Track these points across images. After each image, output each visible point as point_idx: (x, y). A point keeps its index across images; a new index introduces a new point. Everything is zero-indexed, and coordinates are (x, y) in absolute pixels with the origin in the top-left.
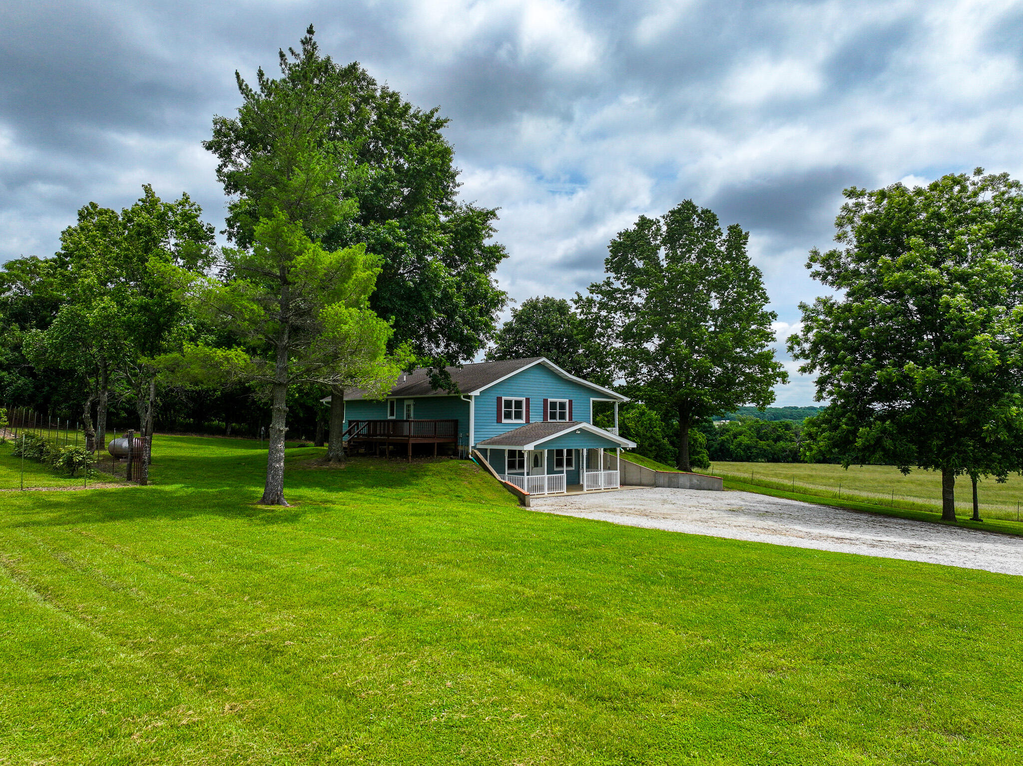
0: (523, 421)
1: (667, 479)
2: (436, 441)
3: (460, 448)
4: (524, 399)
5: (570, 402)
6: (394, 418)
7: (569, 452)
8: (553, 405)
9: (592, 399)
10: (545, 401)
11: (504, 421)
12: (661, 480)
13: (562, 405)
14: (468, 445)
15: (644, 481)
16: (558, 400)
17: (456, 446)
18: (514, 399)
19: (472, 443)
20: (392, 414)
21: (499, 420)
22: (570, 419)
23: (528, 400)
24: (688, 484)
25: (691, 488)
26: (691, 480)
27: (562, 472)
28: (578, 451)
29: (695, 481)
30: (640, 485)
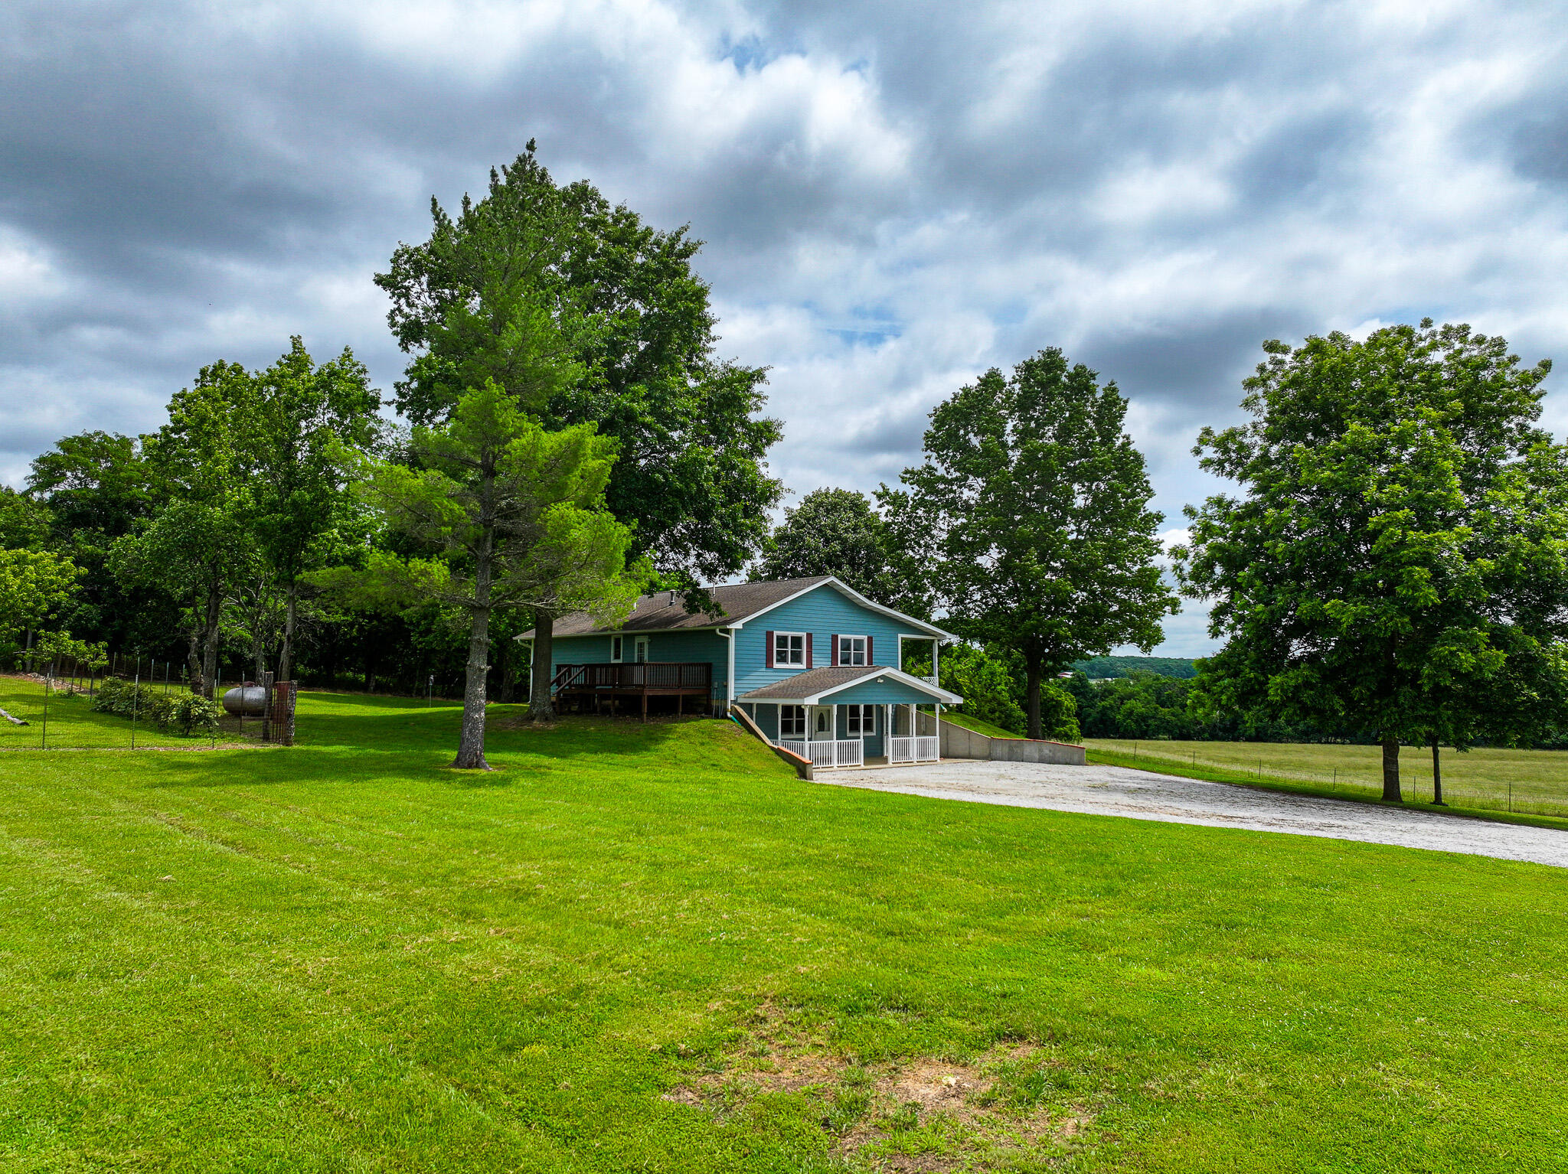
0: (803, 666)
1: (1006, 749)
2: (682, 693)
3: (714, 703)
4: (804, 635)
5: (870, 639)
6: (620, 661)
7: (868, 709)
8: (846, 644)
9: (900, 636)
10: (835, 638)
11: (776, 665)
12: (999, 750)
13: (859, 644)
14: (725, 698)
15: (974, 752)
16: (852, 637)
17: (709, 700)
18: (790, 634)
19: (731, 696)
20: (617, 657)
21: (769, 664)
22: (870, 662)
23: (809, 636)
24: (1037, 756)
25: (1041, 761)
26: (1041, 750)
27: (859, 738)
28: (880, 709)
29: (1046, 751)
30: (969, 757)
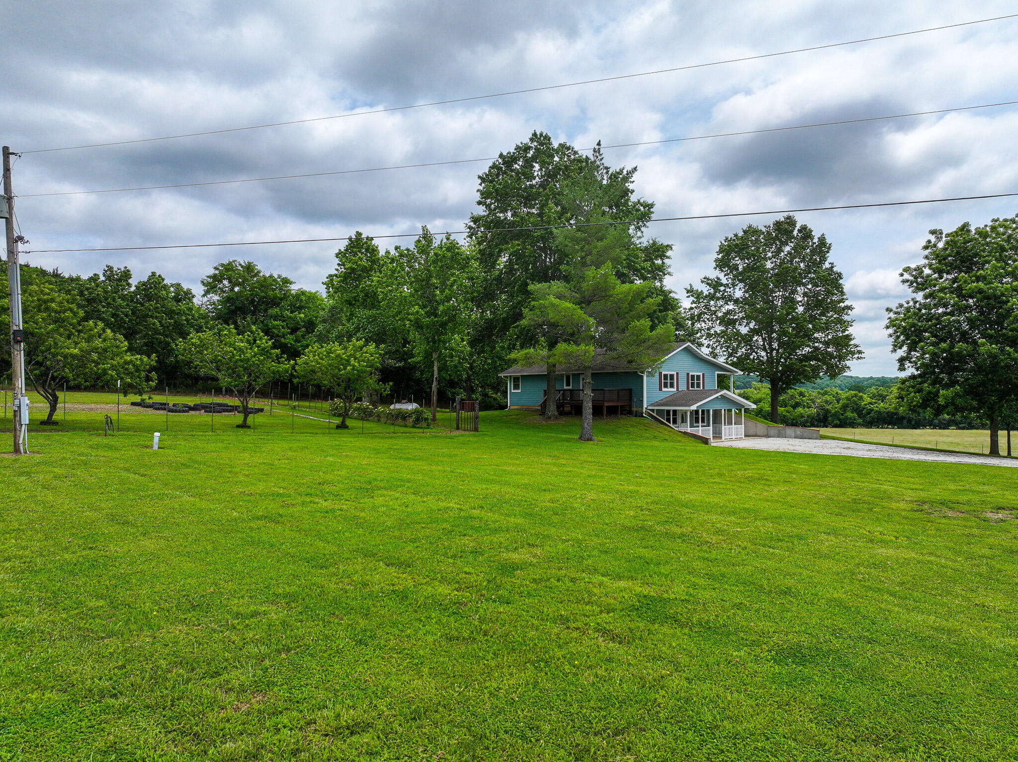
0: (675, 390)
1: (776, 431)
2: (619, 404)
3: (634, 409)
4: (675, 373)
5: (703, 374)
6: (570, 387)
7: (703, 411)
8: (693, 376)
9: (717, 373)
10: (688, 374)
11: (664, 389)
12: (772, 432)
13: (698, 377)
14: (642, 407)
15: (758, 433)
16: (696, 374)
17: (630, 406)
18: (669, 373)
19: (645, 406)
20: (568, 384)
21: (660, 389)
22: (703, 387)
23: (677, 373)
24: (793, 435)
25: (796, 437)
26: (795, 432)
27: (698, 427)
28: (708, 411)
29: (799, 433)
30: (756, 436)
